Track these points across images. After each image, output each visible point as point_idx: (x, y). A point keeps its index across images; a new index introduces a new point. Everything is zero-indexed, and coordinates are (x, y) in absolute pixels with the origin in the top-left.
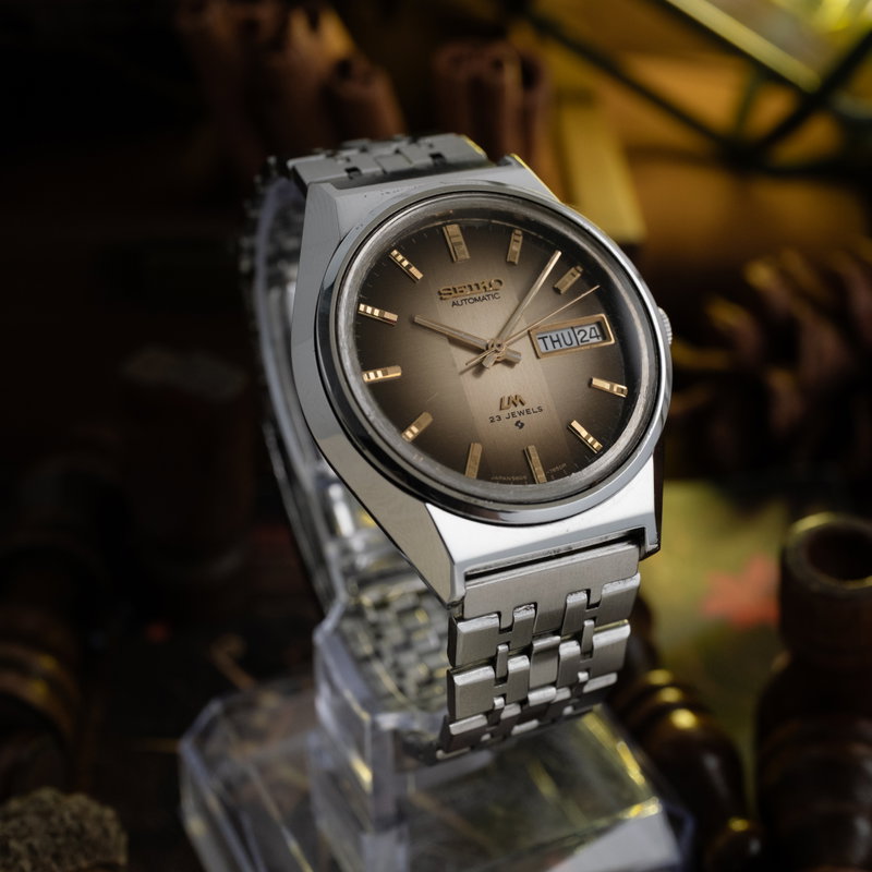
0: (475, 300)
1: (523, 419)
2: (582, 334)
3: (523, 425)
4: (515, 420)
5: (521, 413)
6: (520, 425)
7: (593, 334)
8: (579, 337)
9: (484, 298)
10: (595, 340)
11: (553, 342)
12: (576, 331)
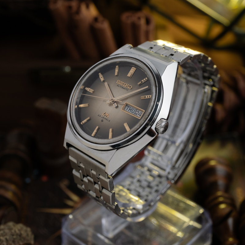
0: (123, 88)
1: (104, 120)
2: (138, 112)
3: (103, 121)
4: (103, 119)
5: (105, 119)
6: (102, 121)
7: (140, 114)
8: (136, 112)
9: (125, 89)
10: (139, 116)
11: (130, 109)
12: (137, 110)
